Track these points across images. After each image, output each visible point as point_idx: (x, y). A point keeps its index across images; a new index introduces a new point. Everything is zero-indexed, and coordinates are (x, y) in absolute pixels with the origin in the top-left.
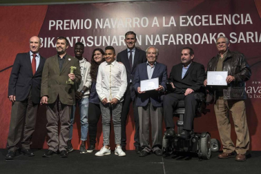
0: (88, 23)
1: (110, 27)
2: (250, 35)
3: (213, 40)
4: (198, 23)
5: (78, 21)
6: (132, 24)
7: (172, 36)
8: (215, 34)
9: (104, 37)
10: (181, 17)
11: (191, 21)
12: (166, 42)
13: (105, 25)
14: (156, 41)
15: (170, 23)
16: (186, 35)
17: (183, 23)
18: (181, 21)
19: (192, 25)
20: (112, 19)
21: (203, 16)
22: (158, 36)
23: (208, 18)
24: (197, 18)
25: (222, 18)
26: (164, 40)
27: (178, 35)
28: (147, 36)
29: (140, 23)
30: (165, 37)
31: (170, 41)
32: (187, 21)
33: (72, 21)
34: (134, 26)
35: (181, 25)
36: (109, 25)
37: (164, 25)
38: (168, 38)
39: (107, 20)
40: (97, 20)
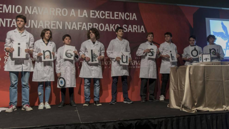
0: (19, 8)
1: (37, 13)
2: (135, 27)
3: (112, 29)
4: (102, 16)
5: (10, 6)
6: (55, 12)
7: (84, 24)
8: (114, 25)
9: (33, 21)
10: (91, 11)
11: (98, 14)
12: (80, 28)
13: (33, 12)
14: (73, 27)
15: (84, 15)
16: (94, 24)
17: (93, 15)
18: (91, 14)
19: (99, 17)
20: (39, 8)
21: (106, 12)
22: (74, 23)
23: (109, 14)
24: (102, 13)
25: (118, 14)
26: (79, 26)
27: (89, 24)
28: (66, 23)
29: (61, 13)
30: (80, 25)
31: (83, 28)
32: (95, 14)
33: (5, 6)
34: (57, 15)
35: (91, 17)
36: (36, 12)
37: (79, 16)
38: (82, 25)
39: (35, 8)
40: (26, 7)
